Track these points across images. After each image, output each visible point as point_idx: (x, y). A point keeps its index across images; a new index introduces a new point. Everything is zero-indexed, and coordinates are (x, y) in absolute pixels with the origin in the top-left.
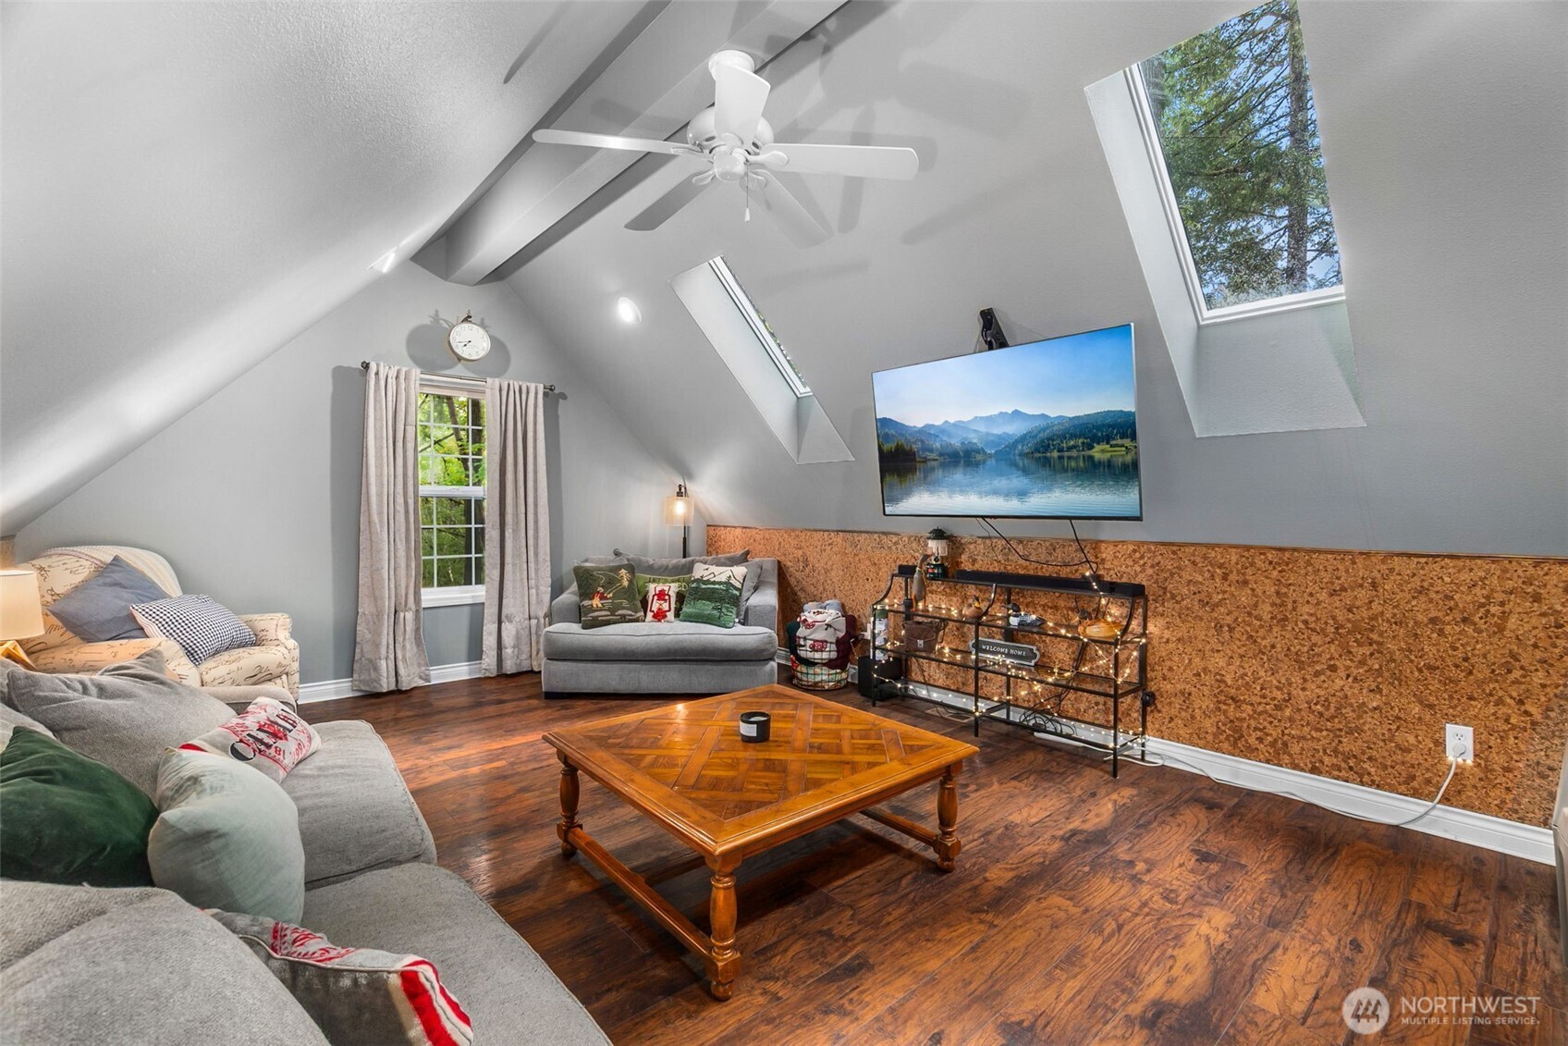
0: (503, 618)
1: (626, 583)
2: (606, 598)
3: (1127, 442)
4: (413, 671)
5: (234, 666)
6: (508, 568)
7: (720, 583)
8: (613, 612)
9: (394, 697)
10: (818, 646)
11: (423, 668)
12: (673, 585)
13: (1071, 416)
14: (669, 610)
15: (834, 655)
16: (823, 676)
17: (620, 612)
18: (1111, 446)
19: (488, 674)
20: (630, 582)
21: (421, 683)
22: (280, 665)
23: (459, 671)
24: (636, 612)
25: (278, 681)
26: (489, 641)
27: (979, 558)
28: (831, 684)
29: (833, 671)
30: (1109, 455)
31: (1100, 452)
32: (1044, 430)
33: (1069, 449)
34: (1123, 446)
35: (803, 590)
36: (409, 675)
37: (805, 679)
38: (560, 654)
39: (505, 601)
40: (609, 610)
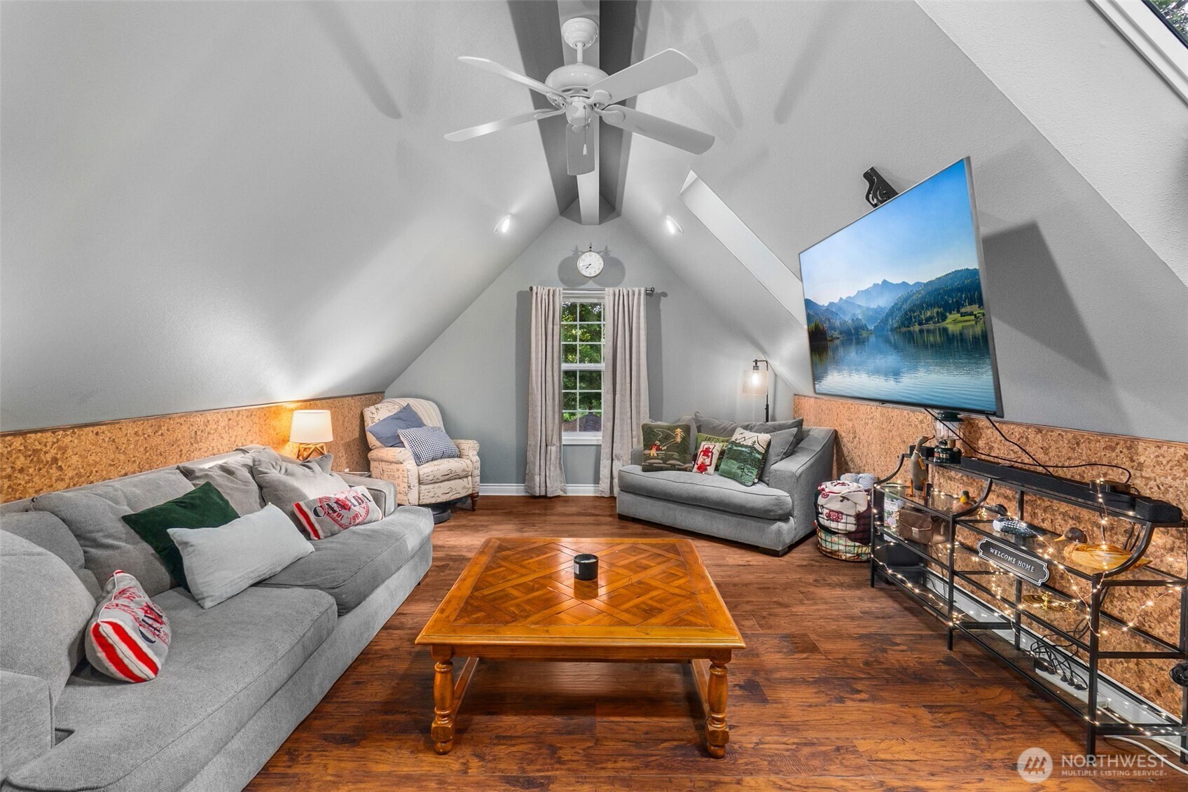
0: (614, 457)
1: (679, 440)
2: (661, 450)
3: (975, 308)
4: (556, 485)
5: (435, 468)
6: (617, 421)
7: (746, 447)
8: (665, 460)
9: (542, 500)
10: (834, 516)
11: (563, 484)
12: (717, 444)
13: (925, 282)
14: (710, 465)
15: (852, 528)
16: (843, 546)
17: (670, 462)
18: (963, 315)
19: (603, 495)
20: (684, 439)
21: (561, 494)
22: (464, 470)
23: (586, 490)
24: (685, 463)
25: (465, 479)
26: (605, 472)
27: (996, 445)
28: (848, 555)
29: (853, 544)
30: (960, 325)
31: (953, 323)
32: (906, 300)
33: (928, 320)
34: (971, 314)
35: (852, 460)
36: (552, 488)
37: (824, 545)
38: (628, 488)
39: (614, 445)
40: (662, 459)
